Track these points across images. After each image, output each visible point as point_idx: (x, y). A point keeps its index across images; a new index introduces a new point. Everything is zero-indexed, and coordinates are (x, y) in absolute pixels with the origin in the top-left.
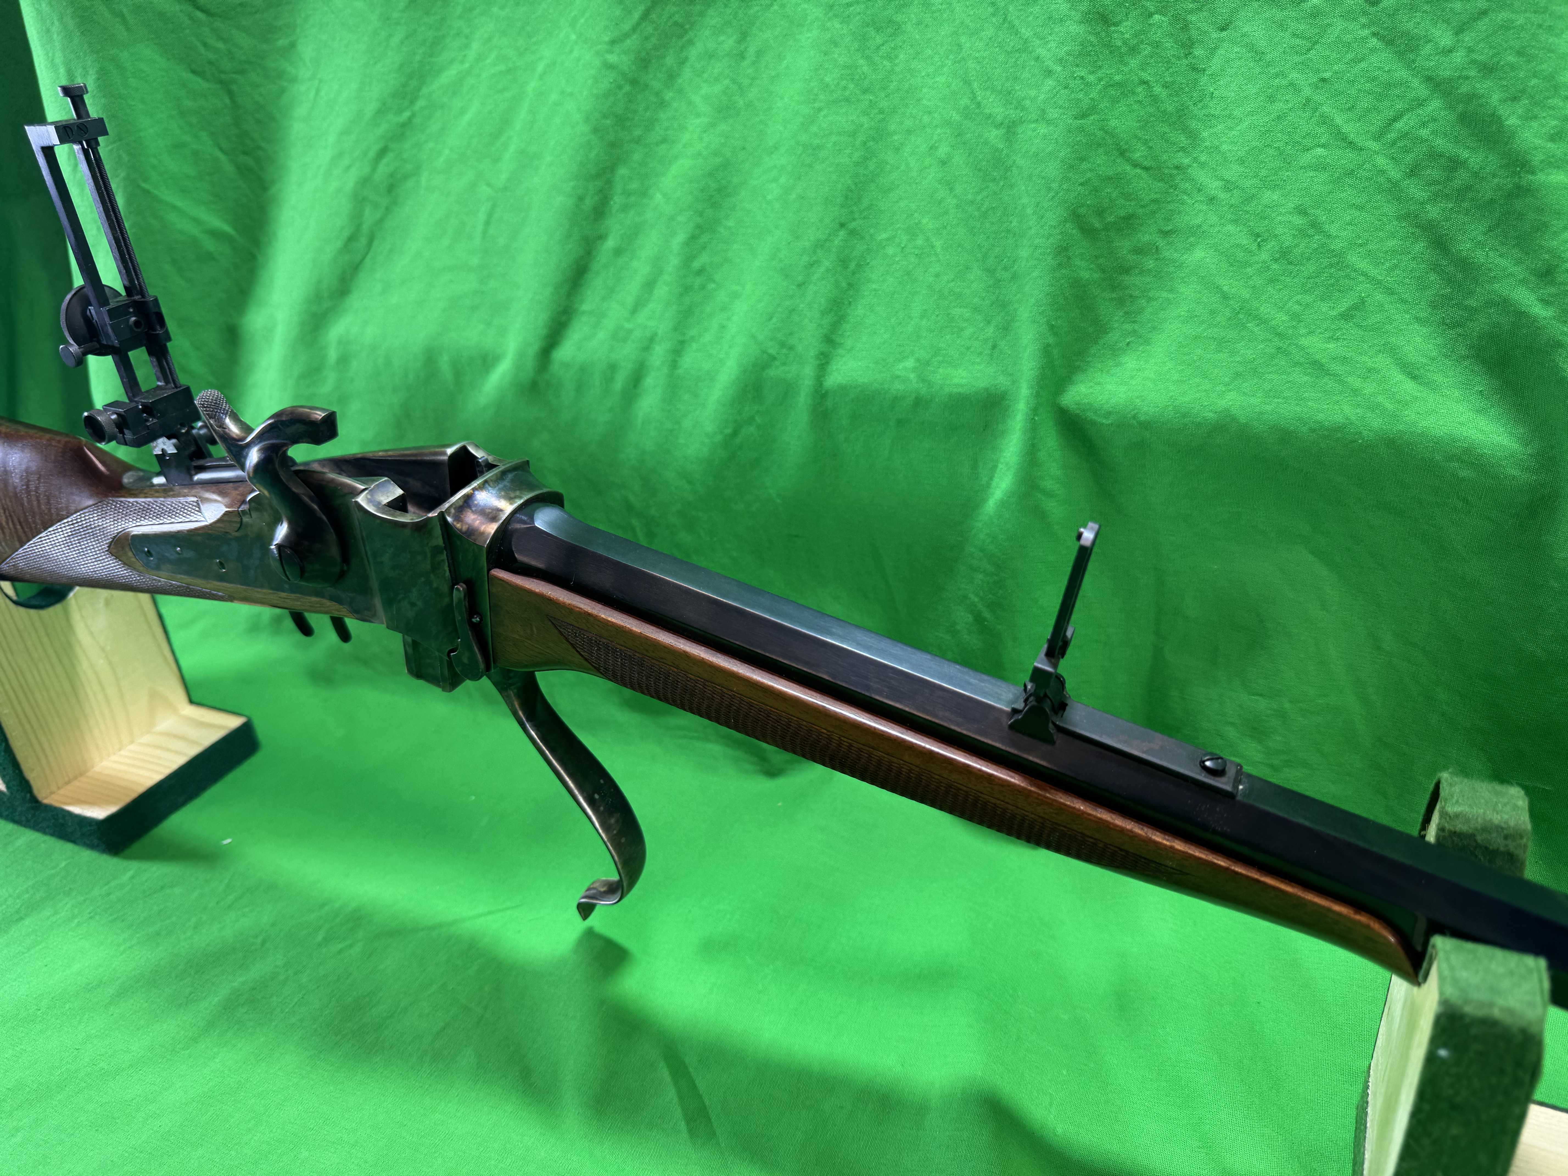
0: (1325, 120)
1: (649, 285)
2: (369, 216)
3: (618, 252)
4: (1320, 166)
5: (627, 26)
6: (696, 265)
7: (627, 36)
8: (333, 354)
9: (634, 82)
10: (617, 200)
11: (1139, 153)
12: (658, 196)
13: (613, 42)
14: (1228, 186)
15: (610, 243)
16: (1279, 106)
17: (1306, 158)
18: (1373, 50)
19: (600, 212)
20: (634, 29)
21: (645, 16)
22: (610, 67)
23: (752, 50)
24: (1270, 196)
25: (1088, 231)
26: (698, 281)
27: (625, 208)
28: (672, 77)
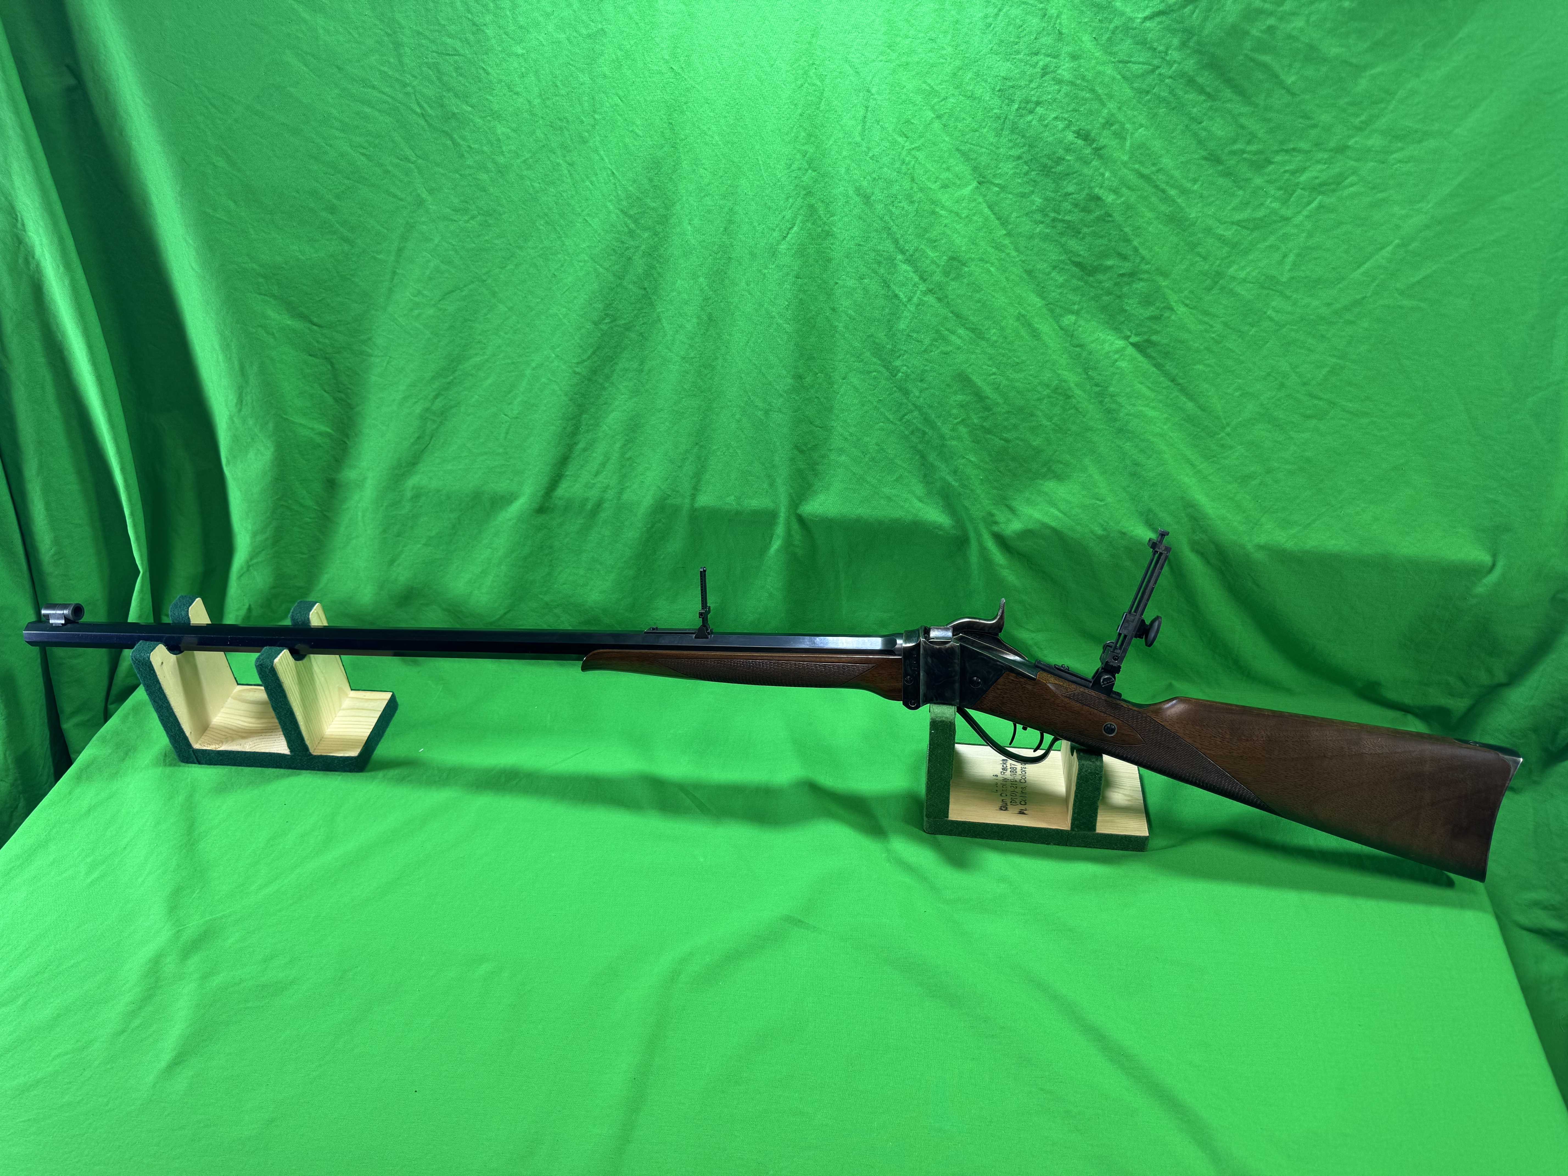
0: (882, 413)
1: (603, 465)
2: (430, 426)
3: (585, 450)
4: (882, 429)
5: (585, 357)
6: (627, 456)
7: (584, 361)
8: (409, 494)
9: (589, 380)
10: (583, 428)
11: (818, 422)
12: (605, 427)
13: (578, 363)
14: (851, 434)
15: (581, 445)
16: (866, 408)
17: (877, 427)
18: (895, 392)
19: (575, 433)
20: (589, 358)
21: (594, 353)
22: (576, 373)
23: (646, 368)
24: (866, 439)
25: (802, 452)
26: (628, 463)
27: (588, 431)
28: (608, 377)
